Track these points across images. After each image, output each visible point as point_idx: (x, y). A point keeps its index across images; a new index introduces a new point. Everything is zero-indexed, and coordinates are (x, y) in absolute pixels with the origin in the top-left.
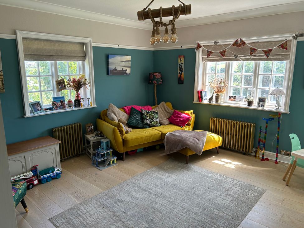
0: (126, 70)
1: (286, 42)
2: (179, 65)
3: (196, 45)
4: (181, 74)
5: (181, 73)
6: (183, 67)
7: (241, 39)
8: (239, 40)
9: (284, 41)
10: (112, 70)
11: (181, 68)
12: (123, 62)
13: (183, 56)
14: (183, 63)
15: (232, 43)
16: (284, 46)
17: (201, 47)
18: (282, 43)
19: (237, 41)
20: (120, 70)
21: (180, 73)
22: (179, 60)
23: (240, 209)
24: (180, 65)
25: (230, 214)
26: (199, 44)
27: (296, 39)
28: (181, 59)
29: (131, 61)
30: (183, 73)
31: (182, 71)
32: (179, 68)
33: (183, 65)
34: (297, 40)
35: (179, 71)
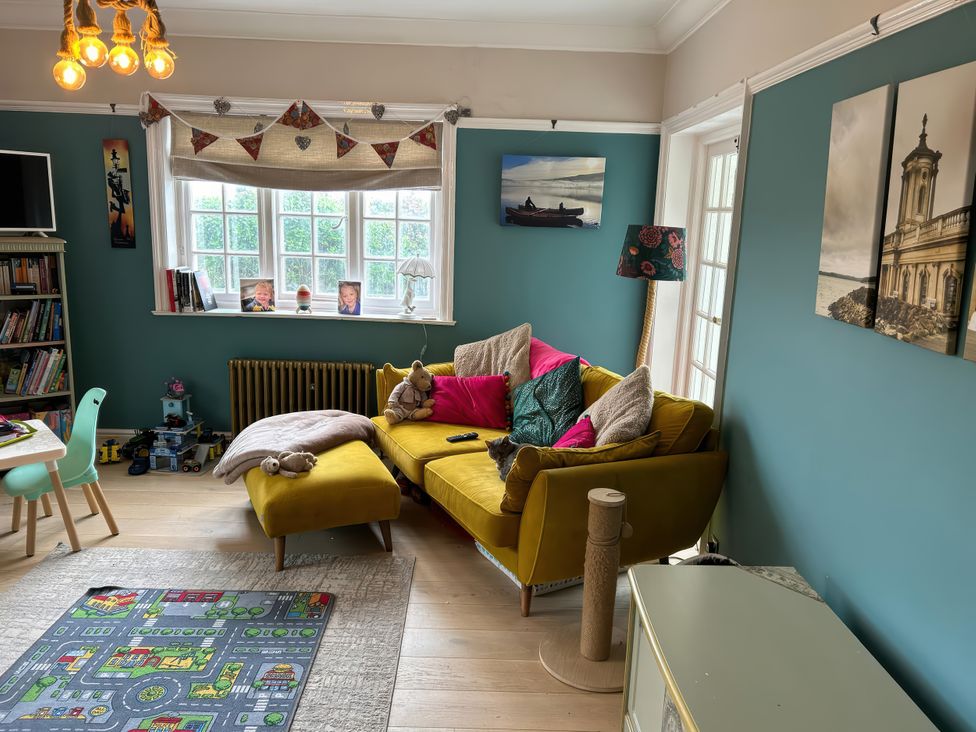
0: (581, 211)
1: (432, 125)
2: (110, 174)
3: (145, 107)
4: (122, 210)
5: (121, 205)
6: (126, 186)
7: (304, 103)
8: (300, 105)
9: (423, 124)
10: (517, 208)
11: (117, 188)
12: (564, 179)
13: (121, 143)
14: (125, 170)
15: (280, 114)
16: (428, 136)
17: (165, 113)
18: (421, 128)
19: (293, 108)
20: (550, 211)
21: (118, 205)
22: (108, 156)
23: (374, 641)
24: (115, 177)
25: (355, 669)
26: (154, 104)
27: (454, 123)
28: (114, 154)
29: (606, 176)
30: (128, 207)
31: (123, 198)
32: (109, 190)
33: (126, 178)
34: (457, 126)
35: (110, 199)
